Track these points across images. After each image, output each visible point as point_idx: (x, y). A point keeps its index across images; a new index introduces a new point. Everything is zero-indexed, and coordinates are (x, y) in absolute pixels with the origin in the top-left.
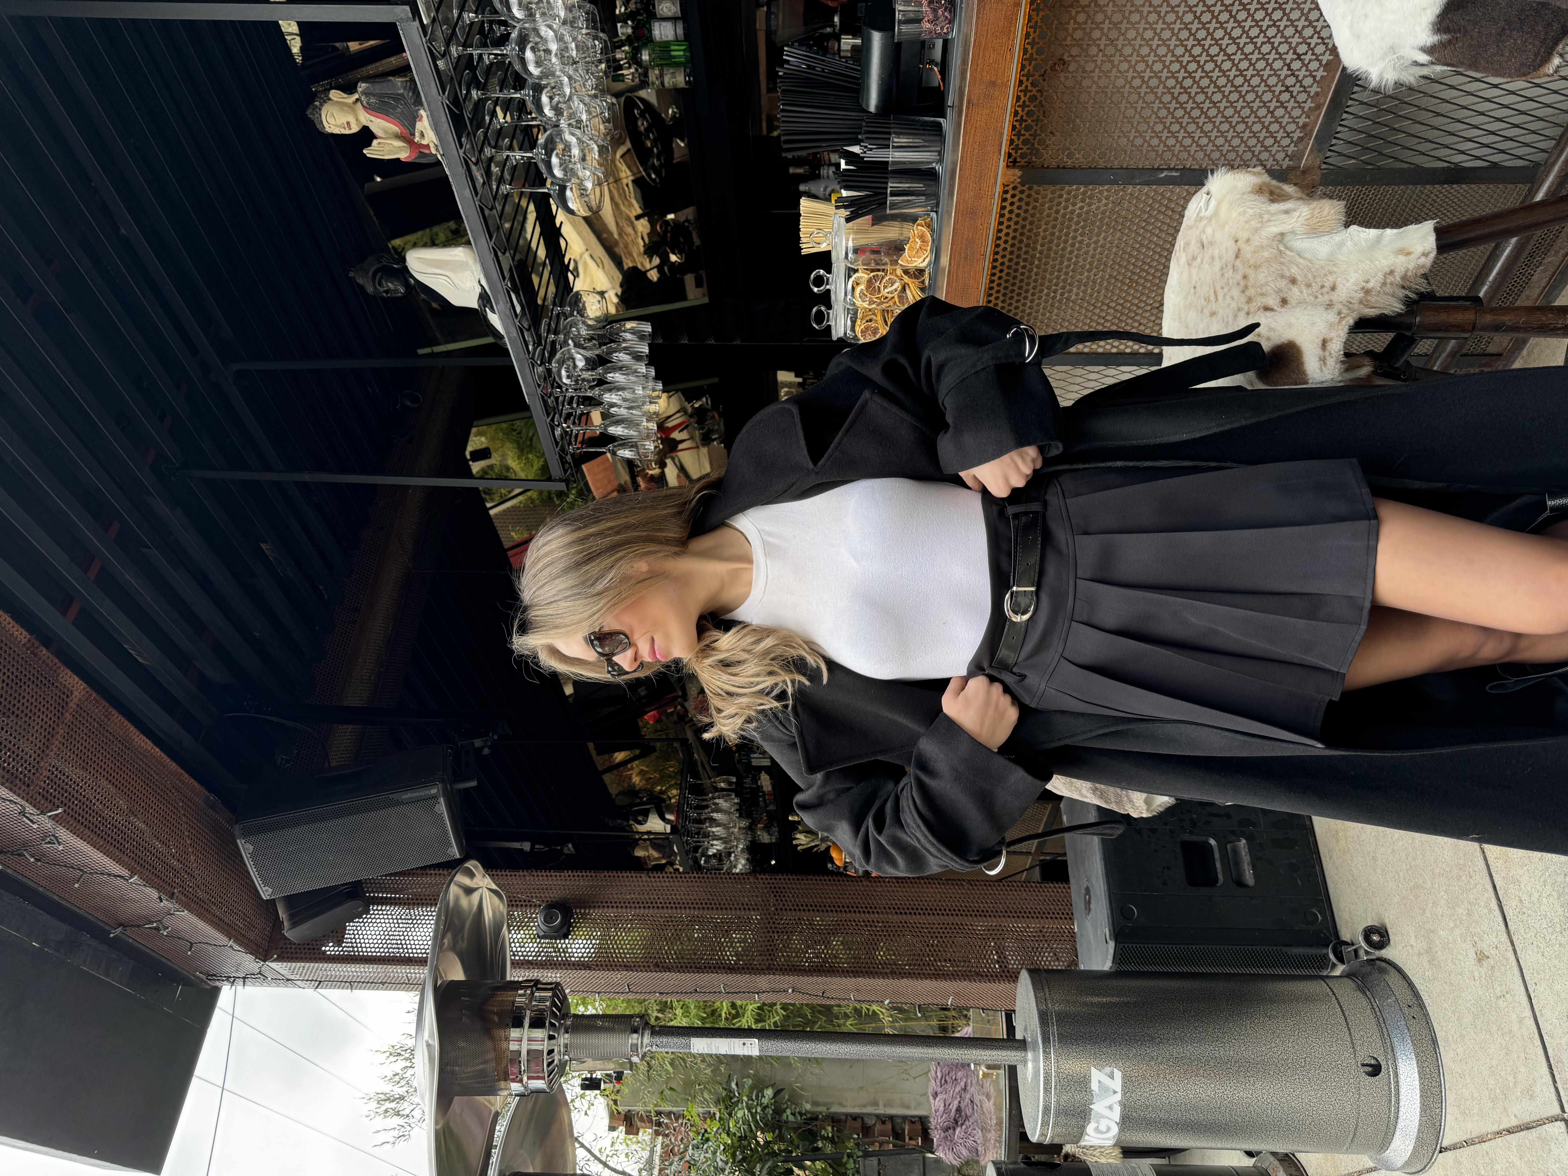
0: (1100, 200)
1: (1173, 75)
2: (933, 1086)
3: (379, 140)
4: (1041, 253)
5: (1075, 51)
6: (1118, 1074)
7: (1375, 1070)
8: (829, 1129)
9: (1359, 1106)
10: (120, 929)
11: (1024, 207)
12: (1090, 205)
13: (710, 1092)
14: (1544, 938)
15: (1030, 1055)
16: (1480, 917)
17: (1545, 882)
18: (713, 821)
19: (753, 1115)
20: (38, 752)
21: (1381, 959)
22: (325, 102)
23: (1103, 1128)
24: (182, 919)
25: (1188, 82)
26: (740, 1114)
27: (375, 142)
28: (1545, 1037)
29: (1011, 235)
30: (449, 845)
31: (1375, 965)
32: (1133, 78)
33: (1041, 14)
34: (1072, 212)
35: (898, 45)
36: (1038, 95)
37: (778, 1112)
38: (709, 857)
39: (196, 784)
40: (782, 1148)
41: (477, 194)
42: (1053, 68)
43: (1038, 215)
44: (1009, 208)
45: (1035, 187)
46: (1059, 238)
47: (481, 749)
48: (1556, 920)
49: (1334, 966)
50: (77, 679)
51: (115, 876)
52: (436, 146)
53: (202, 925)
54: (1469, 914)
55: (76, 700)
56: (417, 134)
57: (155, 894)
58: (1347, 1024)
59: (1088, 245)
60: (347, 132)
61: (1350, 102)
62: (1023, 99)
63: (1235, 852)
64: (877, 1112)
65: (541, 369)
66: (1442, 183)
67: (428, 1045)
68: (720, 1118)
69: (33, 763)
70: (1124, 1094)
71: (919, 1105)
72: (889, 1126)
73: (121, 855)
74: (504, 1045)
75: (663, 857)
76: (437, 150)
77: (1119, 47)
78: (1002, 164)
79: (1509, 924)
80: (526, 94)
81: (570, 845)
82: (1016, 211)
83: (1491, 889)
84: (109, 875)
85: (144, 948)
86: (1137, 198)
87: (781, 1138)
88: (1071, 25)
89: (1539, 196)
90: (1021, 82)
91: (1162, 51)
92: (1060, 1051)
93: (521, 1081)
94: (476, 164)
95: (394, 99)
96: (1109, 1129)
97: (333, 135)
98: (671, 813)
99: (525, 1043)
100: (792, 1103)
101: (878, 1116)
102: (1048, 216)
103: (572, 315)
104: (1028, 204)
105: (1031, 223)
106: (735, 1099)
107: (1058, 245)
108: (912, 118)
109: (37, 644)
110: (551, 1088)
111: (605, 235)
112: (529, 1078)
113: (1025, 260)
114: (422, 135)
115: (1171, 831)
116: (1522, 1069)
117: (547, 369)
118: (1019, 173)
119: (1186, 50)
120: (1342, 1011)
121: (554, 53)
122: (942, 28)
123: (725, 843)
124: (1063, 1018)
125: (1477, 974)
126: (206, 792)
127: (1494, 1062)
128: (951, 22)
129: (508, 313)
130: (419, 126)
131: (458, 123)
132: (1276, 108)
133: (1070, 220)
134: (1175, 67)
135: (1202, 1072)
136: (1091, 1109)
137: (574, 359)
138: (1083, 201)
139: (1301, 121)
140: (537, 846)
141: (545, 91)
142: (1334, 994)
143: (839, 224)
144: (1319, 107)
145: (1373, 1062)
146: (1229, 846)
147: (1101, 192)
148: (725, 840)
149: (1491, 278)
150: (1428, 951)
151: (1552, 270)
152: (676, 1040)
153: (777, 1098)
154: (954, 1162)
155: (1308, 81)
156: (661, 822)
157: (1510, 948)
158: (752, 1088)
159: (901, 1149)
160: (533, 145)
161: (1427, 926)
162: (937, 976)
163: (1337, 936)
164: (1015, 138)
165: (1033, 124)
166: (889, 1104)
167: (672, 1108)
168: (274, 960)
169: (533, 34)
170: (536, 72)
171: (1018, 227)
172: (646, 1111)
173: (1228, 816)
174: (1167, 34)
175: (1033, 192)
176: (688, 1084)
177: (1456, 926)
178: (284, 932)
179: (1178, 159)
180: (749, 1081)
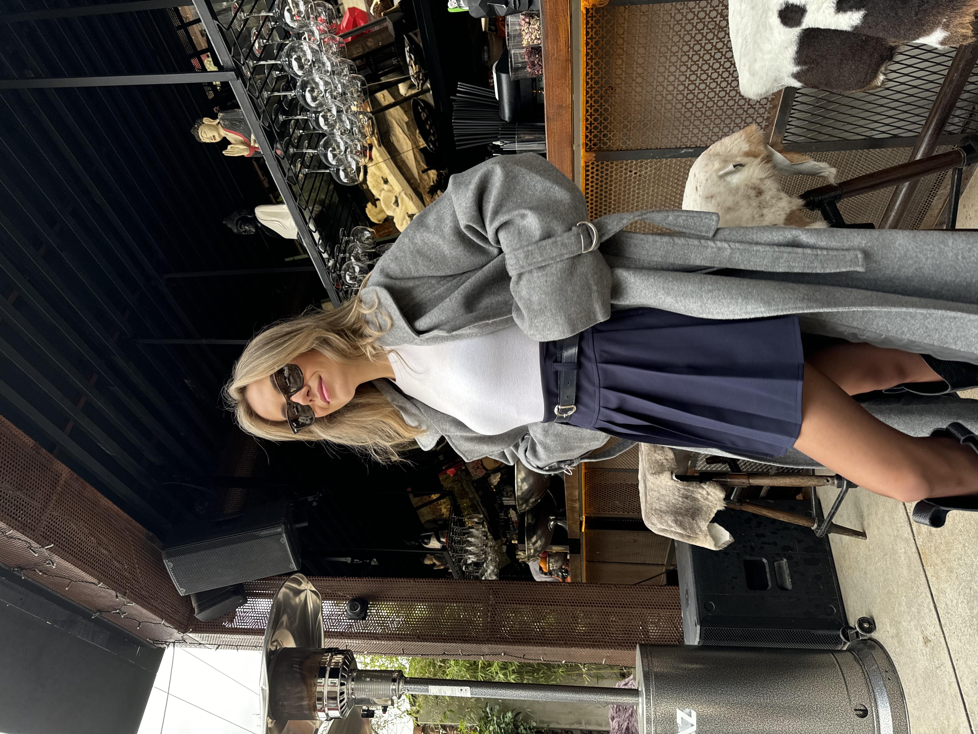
0: (646, 168)
1: (681, 92)
2: (611, 712)
3: (232, 146)
4: (615, 200)
5: (618, 81)
6: (694, 714)
7: (864, 713)
10: (98, 614)
11: (600, 174)
12: (641, 171)
13: (475, 713)
14: (961, 630)
15: (640, 700)
16: (925, 614)
17: (959, 592)
18: (470, 544)
19: (500, 729)
20: (40, 510)
21: (871, 639)
22: (200, 124)
24: (133, 608)
25: (690, 96)
26: (491, 728)
27: (229, 147)
28: (964, 696)
29: (595, 191)
30: (291, 562)
31: (866, 643)
32: (656, 95)
33: (594, 61)
34: (631, 176)
35: (516, 83)
36: (599, 108)
37: (516, 727)
38: (467, 566)
39: (140, 526)
41: (285, 175)
42: (606, 92)
43: (609, 179)
44: (591, 175)
45: (605, 163)
46: (625, 191)
47: (312, 502)
48: (967, 618)
49: (845, 643)
50: (64, 466)
51: (90, 583)
53: (144, 611)
54: (918, 612)
55: (64, 479)
56: (252, 141)
57: (114, 593)
58: (846, 683)
59: (643, 195)
60: (214, 141)
61: (795, 103)
62: (590, 111)
63: (780, 567)
64: (581, 728)
65: (334, 275)
66: (862, 149)
67: (263, 689)
68: (480, 730)
69: (37, 517)
70: (698, 726)
73: (92, 570)
74: (314, 689)
75: (442, 565)
77: (645, 78)
78: (583, 150)
79: (941, 619)
80: (310, 116)
81: (375, 560)
82: (596, 177)
83: (930, 596)
84: (86, 582)
86: (669, 166)
88: (613, 67)
89: (919, 157)
90: (587, 102)
91: (672, 78)
92: (657, 698)
95: (239, 122)
97: (205, 143)
98: (444, 537)
99: (326, 686)
100: (525, 722)
101: (581, 731)
102: (616, 179)
103: (354, 242)
104: (602, 172)
105: (606, 183)
106: (490, 719)
107: (624, 196)
109: (39, 447)
110: (343, 716)
111: (412, 181)
112: (329, 709)
113: (605, 205)
114: (255, 142)
115: (738, 554)
116: (952, 716)
117: (338, 275)
118: (594, 155)
119: (686, 77)
120: (842, 674)
122: (538, 71)
123: (478, 556)
124: (659, 677)
125: (924, 652)
126: (147, 531)
127: (937, 711)
129: (311, 243)
131: (270, 136)
132: (748, 109)
133: (630, 180)
134: (681, 88)
135: (748, 713)
137: (354, 268)
138: (636, 169)
139: (766, 115)
140: (355, 560)
141: (321, 114)
142: (838, 663)
144: (775, 107)
145: (862, 708)
146: (775, 564)
147: (646, 164)
149: (896, 207)
150: (897, 635)
151: (944, 198)
152: (419, 687)
153: (517, 718)
156: (438, 543)
157: (942, 636)
158: (499, 712)
160: (317, 146)
161: (896, 619)
162: (593, 646)
163: (847, 622)
164: (589, 134)
165: (599, 125)
166: (588, 723)
167: (450, 724)
168: (191, 632)
169: (311, 82)
170: (313, 105)
171: (598, 186)
172: (435, 725)
173: (775, 544)
174: (673, 69)
175: (604, 165)
176: (461, 708)
177: (912, 620)
178: (195, 615)
179: (691, 141)
180: (497, 707)
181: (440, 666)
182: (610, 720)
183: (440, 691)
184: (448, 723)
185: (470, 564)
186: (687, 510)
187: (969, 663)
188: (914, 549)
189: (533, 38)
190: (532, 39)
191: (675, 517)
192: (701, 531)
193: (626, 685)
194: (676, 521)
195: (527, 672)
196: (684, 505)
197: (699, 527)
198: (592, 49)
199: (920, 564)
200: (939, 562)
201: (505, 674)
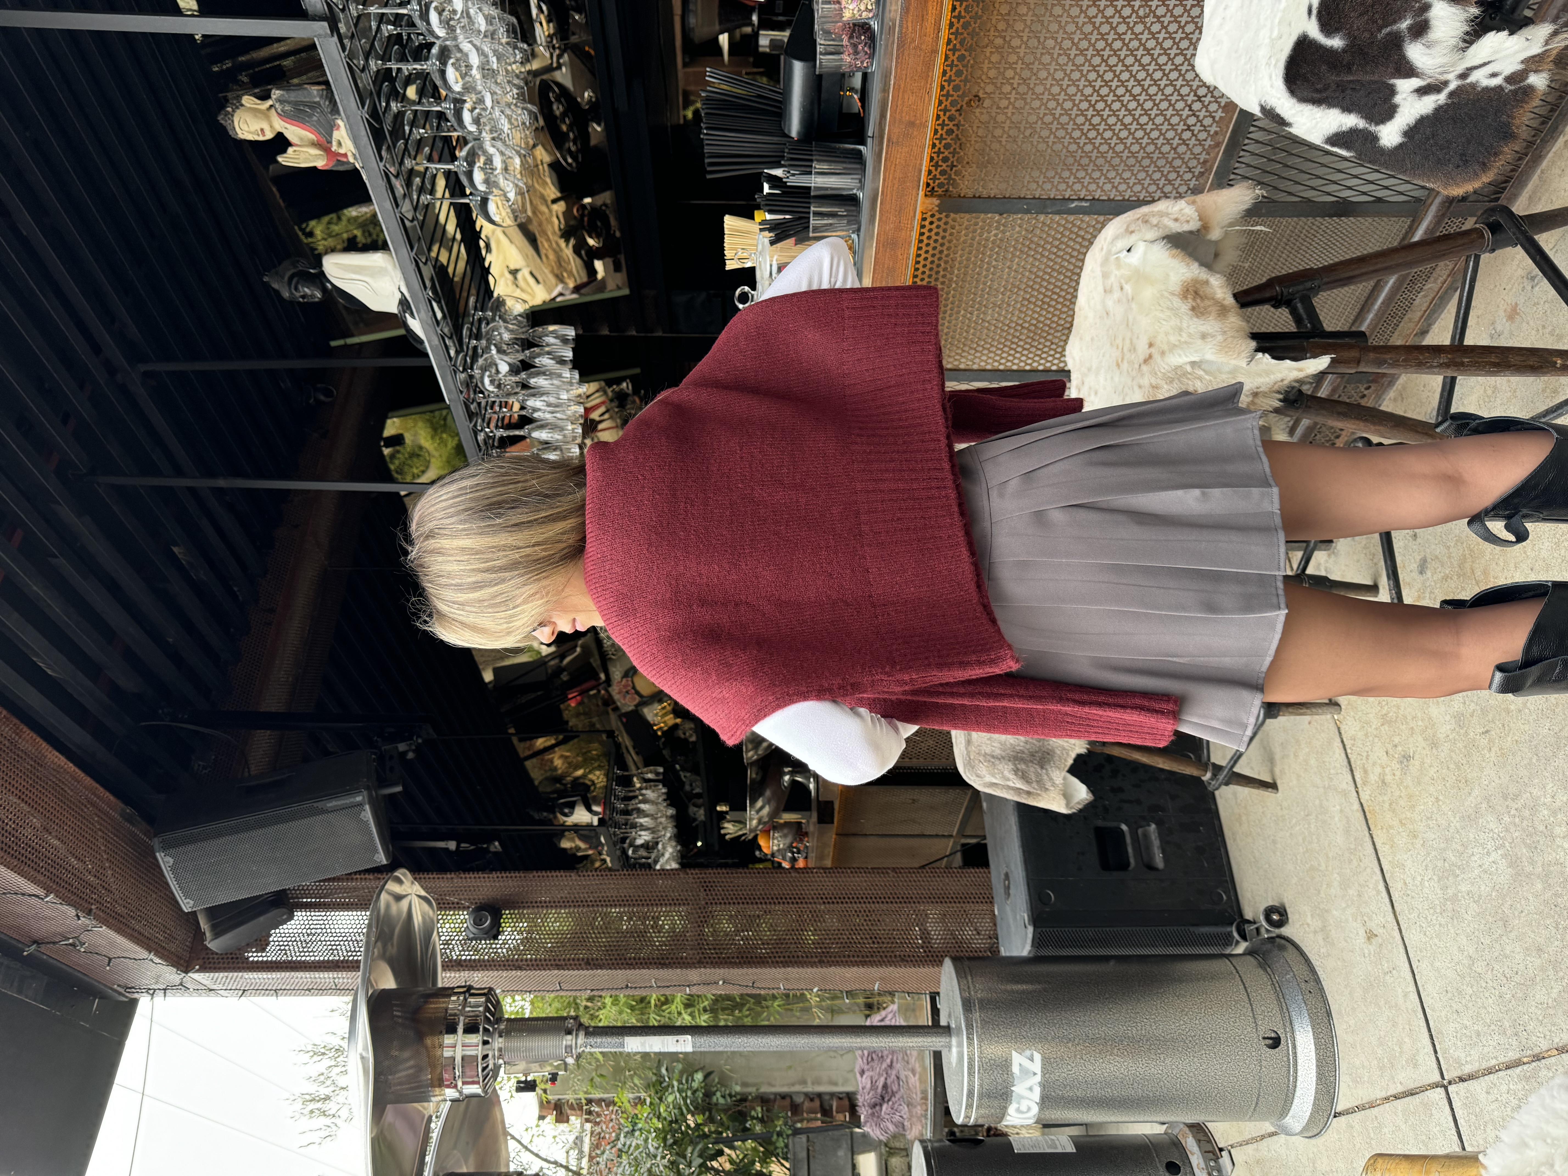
0: (1013, 228)
1: (1082, 113)
2: (860, 1063)
3: (295, 148)
4: (958, 276)
5: (990, 88)
6: (1037, 1057)
7: (1275, 1043)
8: (759, 1109)
9: (1260, 1077)
10: (34, 947)
11: (942, 234)
12: (1003, 232)
13: (640, 1077)
14: (1426, 918)
15: (954, 1041)
16: (1370, 898)
17: (1426, 866)
18: (640, 812)
19: (685, 1099)
21: (1280, 937)
22: (237, 108)
23: (1024, 1108)
24: (100, 934)
25: (1096, 120)
26: (670, 1099)
27: (290, 150)
28: (1428, 1011)
29: (930, 259)
30: (376, 851)
31: (1273, 943)
32: (1045, 114)
33: (957, 54)
34: (988, 238)
35: (820, 77)
36: (955, 128)
37: (708, 1095)
39: (112, 798)
40: (713, 1129)
41: (397, 205)
42: (969, 103)
43: (955, 241)
44: (927, 234)
45: (952, 215)
46: (975, 262)
47: (405, 753)
49: (1238, 942)
51: (30, 895)
52: (354, 155)
53: (120, 940)
54: (1359, 896)
56: (334, 143)
57: (71, 912)
58: (1250, 1000)
59: (1003, 270)
60: (261, 138)
62: (940, 132)
63: (1146, 836)
64: (805, 1090)
65: (463, 375)
66: (1331, 216)
67: (362, 1058)
68: (651, 1103)
70: (1044, 1075)
71: (846, 1081)
72: (817, 1103)
73: (36, 874)
74: (438, 1053)
75: (590, 848)
76: (355, 158)
77: (1032, 86)
78: (921, 193)
79: (1395, 905)
80: (447, 107)
81: (497, 843)
82: (934, 237)
83: (1378, 871)
84: (23, 894)
85: (59, 964)
86: (1049, 226)
87: (711, 1120)
88: (985, 66)
90: (938, 117)
91: (1072, 90)
92: (983, 1036)
93: (456, 1086)
94: (397, 177)
95: (310, 107)
96: (1029, 1109)
98: (598, 804)
99: (459, 1048)
100: (722, 1085)
101: (806, 1095)
102: (965, 242)
103: (494, 319)
104: (945, 231)
105: (948, 249)
106: (665, 1084)
107: (974, 269)
108: (833, 145)
110: (486, 1092)
112: (464, 1083)
114: (340, 144)
116: (1407, 1040)
117: (470, 376)
118: (937, 202)
119: (1095, 90)
120: (1245, 988)
121: (475, 66)
122: (862, 62)
123: (653, 833)
124: (985, 1004)
125: (1366, 951)
126: (122, 806)
127: (1382, 1033)
128: (872, 56)
129: (429, 319)
130: (336, 135)
131: (377, 136)
132: (1179, 145)
133: (986, 246)
134: (1084, 105)
135: (1115, 1051)
136: (1012, 1091)
137: (496, 365)
138: (997, 228)
139: (1203, 157)
140: (463, 845)
141: (466, 105)
142: (1238, 972)
143: (763, 244)
144: (1218, 145)
145: (1273, 1035)
146: (1139, 831)
147: (1014, 220)
148: (653, 830)
149: (1376, 307)
150: (1323, 929)
151: (1432, 296)
152: (609, 1040)
153: (709, 1081)
154: (882, 1138)
155: (1208, 121)
156: (587, 813)
157: (1396, 928)
158: (682, 1073)
159: (830, 1126)
160: (454, 158)
161: (1322, 906)
162: (863, 963)
163: (1241, 915)
164: (933, 169)
165: (950, 156)
166: (817, 1082)
167: (602, 1096)
168: (198, 971)
169: (454, 50)
170: (457, 88)
171: (936, 252)
172: (576, 1099)
173: (1138, 802)
174: (1076, 75)
175: (950, 220)
176: (618, 1071)
177: (1348, 906)
178: (206, 943)
179: (1088, 190)
180: (680, 1066)
181: (586, 1007)
182: (858, 1075)
183: (643, 1044)
184: (597, 1095)
185: (638, 847)
186: (1032, 755)
187: (1437, 964)
188: (1356, 806)
189: (863, 8)
190: (859, 10)
191: (1015, 765)
192: (1054, 785)
193: (882, 1020)
194: (1016, 771)
195: (723, 1009)
196: (1028, 747)
197: (1051, 779)
198: (956, 34)
199: (1365, 827)
200: (1396, 823)
201: (691, 1015)
